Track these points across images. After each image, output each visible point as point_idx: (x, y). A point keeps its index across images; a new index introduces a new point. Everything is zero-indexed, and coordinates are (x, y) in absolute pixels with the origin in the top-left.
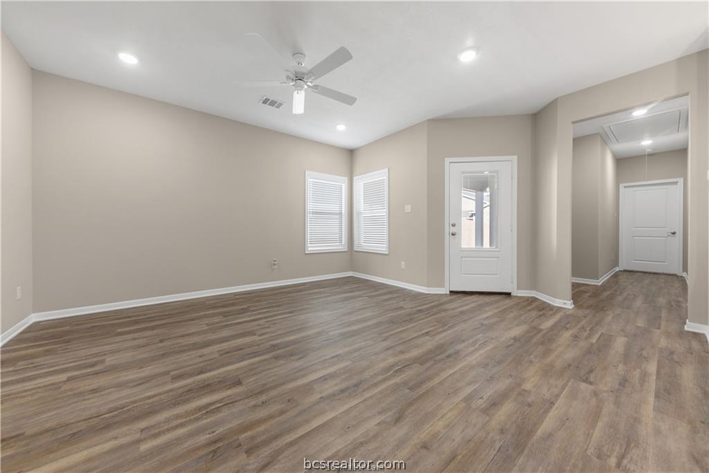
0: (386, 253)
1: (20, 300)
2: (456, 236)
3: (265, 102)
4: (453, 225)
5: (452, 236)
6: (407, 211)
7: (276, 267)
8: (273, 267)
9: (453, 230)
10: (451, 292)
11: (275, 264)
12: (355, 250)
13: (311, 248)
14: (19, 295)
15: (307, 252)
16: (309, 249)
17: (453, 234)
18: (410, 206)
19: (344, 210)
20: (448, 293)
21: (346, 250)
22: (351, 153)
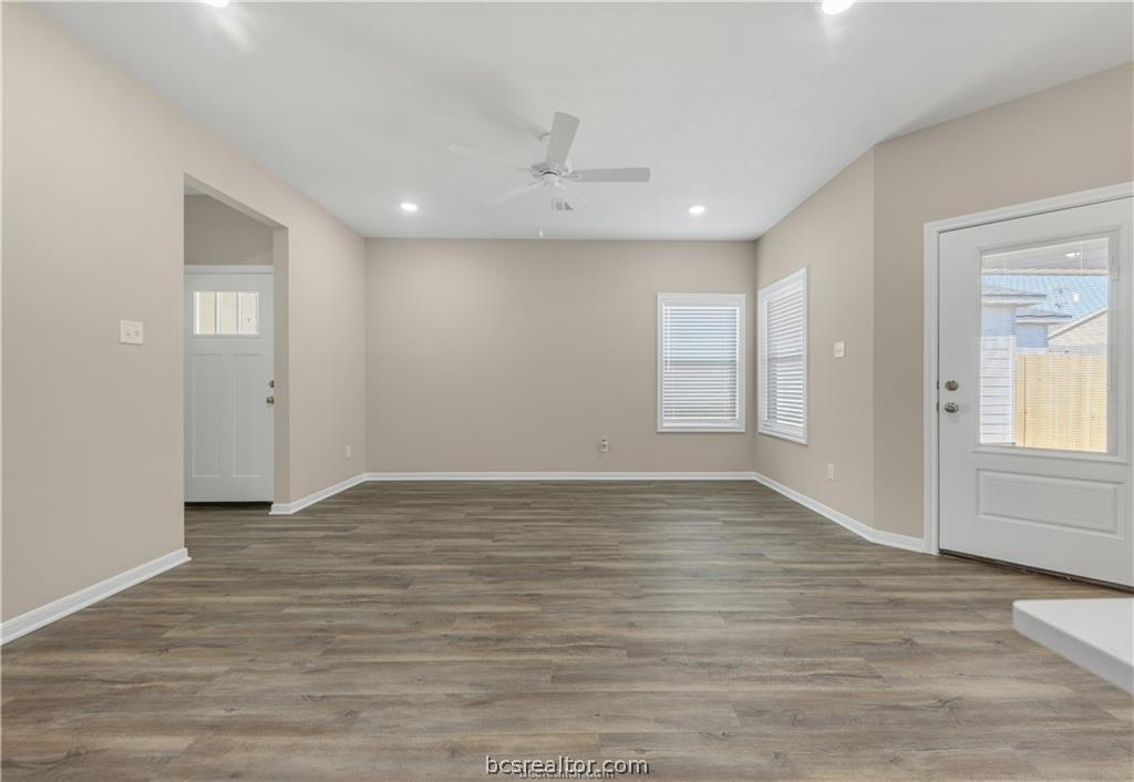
0: (803, 441)
1: (349, 459)
2: (958, 413)
3: (559, 207)
4: (952, 386)
5: (944, 415)
6: (837, 356)
7: (606, 450)
8: (603, 450)
9: (948, 397)
10: (943, 552)
11: (604, 446)
12: (760, 431)
13: (668, 423)
14: (349, 454)
15: (659, 430)
16: (665, 425)
17: (951, 409)
18: (842, 344)
19: (740, 355)
20: (935, 552)
21: (743, 430)
22: (753, 245)
